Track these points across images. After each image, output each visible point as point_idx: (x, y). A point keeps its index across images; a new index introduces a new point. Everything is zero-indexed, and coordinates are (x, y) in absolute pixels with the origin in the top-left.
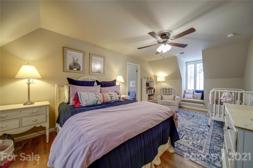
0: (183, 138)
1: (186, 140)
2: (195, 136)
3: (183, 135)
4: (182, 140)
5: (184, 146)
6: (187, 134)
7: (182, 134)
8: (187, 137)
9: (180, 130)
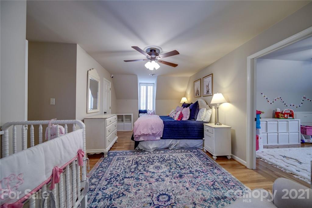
0: (132, 160)
1: (129, 160)
2: (122, 168)
3: (133, 164)
4: (132, 159)
5: (130, 155)
6: (129, 167)
7: (135, 165)
8: (129, 163)
9: (138, 169)
